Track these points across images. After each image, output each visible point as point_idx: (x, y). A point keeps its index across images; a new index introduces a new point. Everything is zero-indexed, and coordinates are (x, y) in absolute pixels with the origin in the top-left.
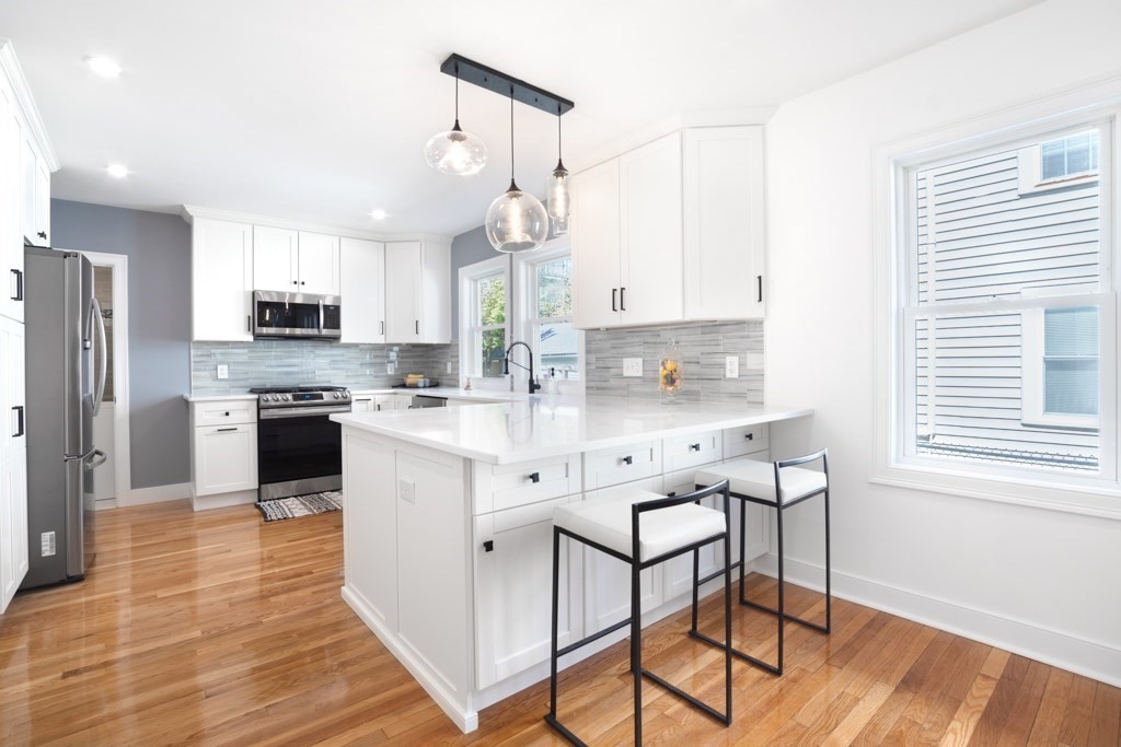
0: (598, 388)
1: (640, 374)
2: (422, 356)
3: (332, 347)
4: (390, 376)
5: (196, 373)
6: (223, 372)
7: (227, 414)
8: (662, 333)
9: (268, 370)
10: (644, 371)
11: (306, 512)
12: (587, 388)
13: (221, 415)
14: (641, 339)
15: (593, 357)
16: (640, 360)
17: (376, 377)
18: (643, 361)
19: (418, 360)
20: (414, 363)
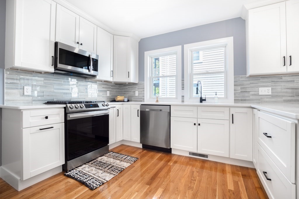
0: (241, 100)
1: (270, 94)
2: (118, 89)
3: (86, 81)
4: (108, 96)
5: (9, 91)
6: (28, 90)
7: (47, 118)
8: (283, 78)
9: (56, 91)
10: (272, 92)
11: (112, 176)
12: (235, 100)
13: (42, 119)
14: (270, 80)
15: (239, 88)
16: (270, 88)
17: (103, 97)
18: (272, 89)
19: (117, 90)
20: (116, 91)
